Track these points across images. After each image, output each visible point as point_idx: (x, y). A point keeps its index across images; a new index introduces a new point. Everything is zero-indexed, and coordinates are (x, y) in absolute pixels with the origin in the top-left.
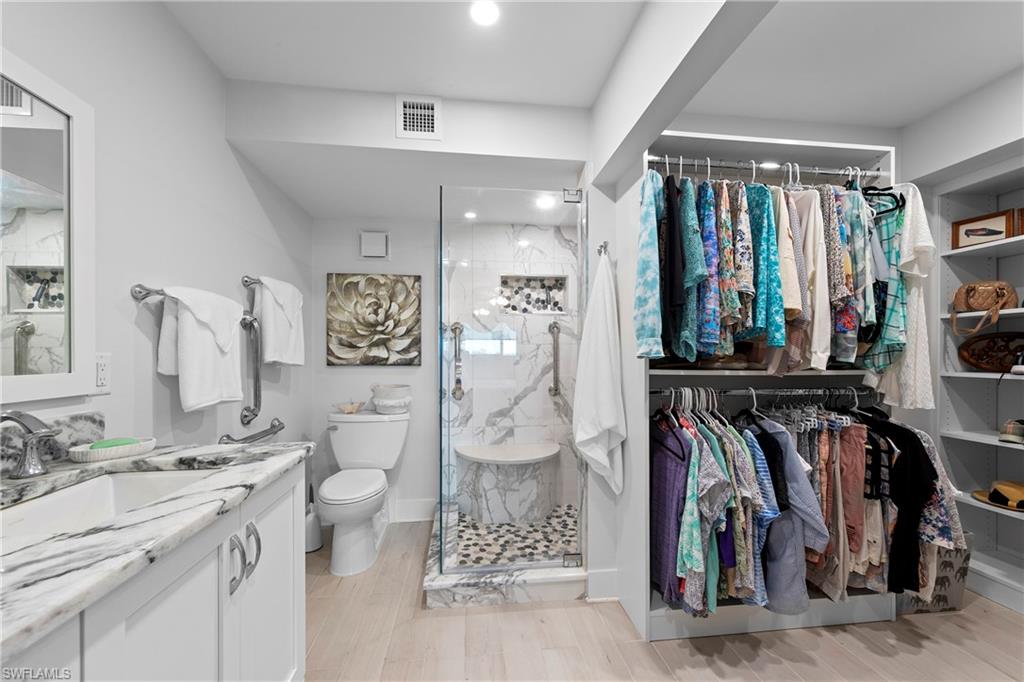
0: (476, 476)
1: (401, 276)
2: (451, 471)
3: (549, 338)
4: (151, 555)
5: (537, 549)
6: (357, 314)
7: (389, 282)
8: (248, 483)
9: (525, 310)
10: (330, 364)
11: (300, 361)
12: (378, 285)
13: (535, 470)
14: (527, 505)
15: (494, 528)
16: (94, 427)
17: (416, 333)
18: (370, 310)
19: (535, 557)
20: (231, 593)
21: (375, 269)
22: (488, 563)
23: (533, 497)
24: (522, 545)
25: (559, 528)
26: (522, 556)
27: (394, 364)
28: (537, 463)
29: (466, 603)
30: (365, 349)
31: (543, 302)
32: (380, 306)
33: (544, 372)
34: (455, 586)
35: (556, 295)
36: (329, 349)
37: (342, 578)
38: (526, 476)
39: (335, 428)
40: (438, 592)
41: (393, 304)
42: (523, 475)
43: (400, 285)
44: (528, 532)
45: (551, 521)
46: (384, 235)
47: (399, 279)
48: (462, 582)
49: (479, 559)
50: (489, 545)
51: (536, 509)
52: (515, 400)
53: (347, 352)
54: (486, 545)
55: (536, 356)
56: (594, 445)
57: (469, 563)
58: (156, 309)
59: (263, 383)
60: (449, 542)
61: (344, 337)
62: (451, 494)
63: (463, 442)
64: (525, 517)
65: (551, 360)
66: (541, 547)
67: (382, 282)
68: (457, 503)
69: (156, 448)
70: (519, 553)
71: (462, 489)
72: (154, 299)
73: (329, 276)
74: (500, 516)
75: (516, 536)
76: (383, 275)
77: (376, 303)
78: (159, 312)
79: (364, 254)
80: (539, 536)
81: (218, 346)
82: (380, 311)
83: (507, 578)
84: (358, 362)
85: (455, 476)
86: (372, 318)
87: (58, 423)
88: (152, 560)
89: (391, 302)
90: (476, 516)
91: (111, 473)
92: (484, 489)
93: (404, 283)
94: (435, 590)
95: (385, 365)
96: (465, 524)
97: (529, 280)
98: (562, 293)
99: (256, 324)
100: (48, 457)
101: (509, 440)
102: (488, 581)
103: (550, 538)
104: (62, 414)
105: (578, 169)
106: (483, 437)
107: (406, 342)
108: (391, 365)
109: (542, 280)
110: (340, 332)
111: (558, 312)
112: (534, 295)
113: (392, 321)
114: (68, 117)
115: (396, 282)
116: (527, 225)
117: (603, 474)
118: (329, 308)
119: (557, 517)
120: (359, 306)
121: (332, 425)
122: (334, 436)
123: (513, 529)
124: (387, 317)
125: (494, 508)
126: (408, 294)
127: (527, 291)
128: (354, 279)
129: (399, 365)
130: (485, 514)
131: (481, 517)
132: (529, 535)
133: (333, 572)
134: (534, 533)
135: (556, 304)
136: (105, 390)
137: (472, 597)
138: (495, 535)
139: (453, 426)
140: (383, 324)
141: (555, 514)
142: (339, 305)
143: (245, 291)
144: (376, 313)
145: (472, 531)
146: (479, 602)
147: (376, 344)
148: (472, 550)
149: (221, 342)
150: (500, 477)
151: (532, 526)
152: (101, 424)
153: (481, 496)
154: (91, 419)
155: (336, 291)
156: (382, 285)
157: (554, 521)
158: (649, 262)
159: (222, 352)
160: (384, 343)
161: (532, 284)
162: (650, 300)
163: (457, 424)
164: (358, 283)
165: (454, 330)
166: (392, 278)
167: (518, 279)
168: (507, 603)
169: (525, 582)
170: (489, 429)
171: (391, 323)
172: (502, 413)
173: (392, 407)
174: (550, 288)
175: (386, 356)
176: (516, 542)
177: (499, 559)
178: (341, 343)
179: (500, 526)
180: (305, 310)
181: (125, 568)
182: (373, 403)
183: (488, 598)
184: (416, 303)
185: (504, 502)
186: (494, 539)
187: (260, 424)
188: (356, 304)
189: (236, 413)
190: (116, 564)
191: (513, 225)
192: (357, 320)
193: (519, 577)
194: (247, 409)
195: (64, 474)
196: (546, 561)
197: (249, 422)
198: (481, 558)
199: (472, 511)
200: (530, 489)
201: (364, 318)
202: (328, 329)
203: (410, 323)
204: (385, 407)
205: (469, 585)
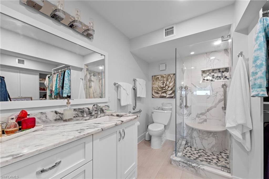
0: (192, 132)
1: (170, 74)
2: (184, 129)
3: (222, 89)
4: (102, 129)
5: (213, 161)
6: (159, 85)
7: (166, 76)
8: (122, 121)
9: (212, 80)
10: (153, 97)
11: (145, 96)
12: (164, 77)
13: (214, 135)
14: (211, 145)
15: (197, 149)
16: (108, 107)
17: (174, 89)
18: (162, 84)
19: (211, 163)
20: (119, 141)
21: (163, 73)
22: (193, 159)
23: (214, 143)
24: (207, 158)
25: (225, 157)
26: (206, 161)
27: (168, 98)
28: (215, 132)
29: (183, 167)
30: (161, 94)
31: (220, 77)
32: (164, 83)
33: (220, 101)
34: (180, 161)
35: (226, 74)
36: (152, 94)
37: (153, 149)
38: (210, 136)
39: (153, 113)
40: (175, 161)
41: (167, 82)
42: (210, 135)
43: (169, 77)
44: (210, 154)
45: (221, 154)
46: (165, 64)
47: (169, 75)
48: (182, 161)
49: (189, 157)
50: (195, 154)
51: (215, 148)
52: (207, 110)
53: (156, 95)
54: (193, 153)
55: (216, 96)
56: (234, 129)
57: (186, 157)
58: (117, 87)
59: (137, 101)
60: (181, 149)
61: (156, 91)
62: (184, 136)
63: (188, 121)
64: (210, 149)
65: (223, 97)
66: (215, 161)
67: (165, 76)
68: (186, 139)
69: (115, 112)
70: (205, 160)
71: (188, 135)
72: (117, 85)
73: (152, 76)
74: (200, 146)
75: (205, 154)
76: (165, 75)
77: (163, 82)
78: (118, 87)
79: (160, 70)
80: (215, 157)
81: (127, 94)
82: (164, 84)
83: (197, 165)
84: (159, 97)
85: (185, 130)
86: (162, 86)
87: (103, 106)
88: (103, 130)
89: (167, 81)
90: (192, 144)
91: (108, 115)
92: (194, 137)
93: (170, 76)
94: (174, 160)
95: (165, 98)
96: (188, 145)
97: (213, 70)
98: (228, 73)
99: (135, 89)
100: (102, 112)
101: (205, 123)
102: (190, 164)
103: (220, 159)
104: (104, 105)
105: (229, 27)
106: (195, 120)
107: (171, 92)
108: (167, 98)
109: (219, 69)
110: (155, 90)
111: (227, 80)
112: (216, 75)
113: (167, 86)
114: (105, 56)
115: (168, 76)
116: (212, 52)
117: (240, 142)
118: (153, 84)
119: (225, 153)
120: (159, 83)
121: (152, 112)
122: (153, 114)
123: (204, 152)
124: (166, 86)
125: (198, 143)
126: (172, 79)
127: (213, 74)
128: (158, 77)
129: (169, 98)
130: (195, 144)
131: (193, 145)
132: (211, 156)
133: (151, 147)
134: (213, 156)
135: (226, 77)
136: (110, 101)
137: (185, 166)
138: (197, 152)
139: (185, 116)
140: (165, 87)
141: (224, 152)
142: (155, 83)
143: (134, 82)
144: (163, 84)
145: (190, 148)
146: (188, 169)
147: (163, 93)
148: (188, 153)
149: (127, 92)
150: (200, 134)
151: (213, 153)
152: (109, 107)
153: (193, 139)
154: (107, 106)
155: (154, 80)
156: (165, 77)
157: (223, 154)
158: (258, 57)
159: (128, 95)
160: (165, 92)
161: (215, 71)
162: (259, 73)
163: (186, 116)
164: (159, 77)
165: (185, 88)
166: (167, 75)
167: (209, 70)
168: (197, 173)
169: (204, 169)
170: (197, 119)
171: (167, 87)
172: (202, 114)
173: (166, 109)
174: (223, 72)
175: (166, 96)
176: (205, 156)
177: (197, 159)
178: (155, 92)
179: (200, 150)
180: (146, 85)
181: (98, 130)
182: (162, 107)
183: (190, 169)
184: (174, 81)
185: (202, 143)
186: (197, 153)
187: (137, 110)
188: (158, 83)
189: (132, 107)
190: (97, 129)
191: (206, 53)
192: (159, 87)
193: (202, 167)
194: (134, 107)
195: (102, 115)
196: (216, 166)
197: (134, 109)
198: (191, 157)
199: (190, 142)
200: (212, 141)
201: (160, 86)
202: (152, 89)
203: (172, 87)
204: (165, 109)
205: (184, 163)
